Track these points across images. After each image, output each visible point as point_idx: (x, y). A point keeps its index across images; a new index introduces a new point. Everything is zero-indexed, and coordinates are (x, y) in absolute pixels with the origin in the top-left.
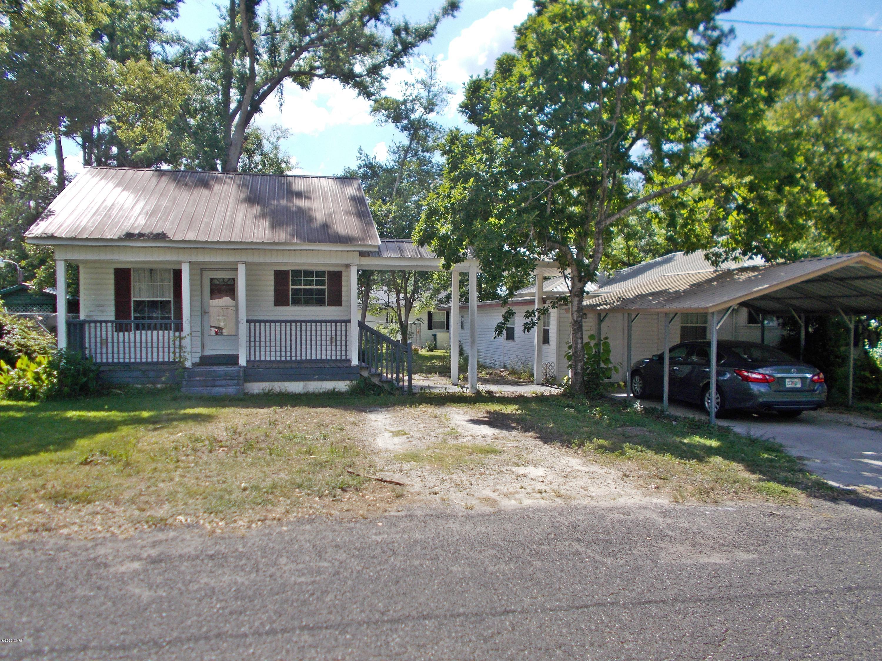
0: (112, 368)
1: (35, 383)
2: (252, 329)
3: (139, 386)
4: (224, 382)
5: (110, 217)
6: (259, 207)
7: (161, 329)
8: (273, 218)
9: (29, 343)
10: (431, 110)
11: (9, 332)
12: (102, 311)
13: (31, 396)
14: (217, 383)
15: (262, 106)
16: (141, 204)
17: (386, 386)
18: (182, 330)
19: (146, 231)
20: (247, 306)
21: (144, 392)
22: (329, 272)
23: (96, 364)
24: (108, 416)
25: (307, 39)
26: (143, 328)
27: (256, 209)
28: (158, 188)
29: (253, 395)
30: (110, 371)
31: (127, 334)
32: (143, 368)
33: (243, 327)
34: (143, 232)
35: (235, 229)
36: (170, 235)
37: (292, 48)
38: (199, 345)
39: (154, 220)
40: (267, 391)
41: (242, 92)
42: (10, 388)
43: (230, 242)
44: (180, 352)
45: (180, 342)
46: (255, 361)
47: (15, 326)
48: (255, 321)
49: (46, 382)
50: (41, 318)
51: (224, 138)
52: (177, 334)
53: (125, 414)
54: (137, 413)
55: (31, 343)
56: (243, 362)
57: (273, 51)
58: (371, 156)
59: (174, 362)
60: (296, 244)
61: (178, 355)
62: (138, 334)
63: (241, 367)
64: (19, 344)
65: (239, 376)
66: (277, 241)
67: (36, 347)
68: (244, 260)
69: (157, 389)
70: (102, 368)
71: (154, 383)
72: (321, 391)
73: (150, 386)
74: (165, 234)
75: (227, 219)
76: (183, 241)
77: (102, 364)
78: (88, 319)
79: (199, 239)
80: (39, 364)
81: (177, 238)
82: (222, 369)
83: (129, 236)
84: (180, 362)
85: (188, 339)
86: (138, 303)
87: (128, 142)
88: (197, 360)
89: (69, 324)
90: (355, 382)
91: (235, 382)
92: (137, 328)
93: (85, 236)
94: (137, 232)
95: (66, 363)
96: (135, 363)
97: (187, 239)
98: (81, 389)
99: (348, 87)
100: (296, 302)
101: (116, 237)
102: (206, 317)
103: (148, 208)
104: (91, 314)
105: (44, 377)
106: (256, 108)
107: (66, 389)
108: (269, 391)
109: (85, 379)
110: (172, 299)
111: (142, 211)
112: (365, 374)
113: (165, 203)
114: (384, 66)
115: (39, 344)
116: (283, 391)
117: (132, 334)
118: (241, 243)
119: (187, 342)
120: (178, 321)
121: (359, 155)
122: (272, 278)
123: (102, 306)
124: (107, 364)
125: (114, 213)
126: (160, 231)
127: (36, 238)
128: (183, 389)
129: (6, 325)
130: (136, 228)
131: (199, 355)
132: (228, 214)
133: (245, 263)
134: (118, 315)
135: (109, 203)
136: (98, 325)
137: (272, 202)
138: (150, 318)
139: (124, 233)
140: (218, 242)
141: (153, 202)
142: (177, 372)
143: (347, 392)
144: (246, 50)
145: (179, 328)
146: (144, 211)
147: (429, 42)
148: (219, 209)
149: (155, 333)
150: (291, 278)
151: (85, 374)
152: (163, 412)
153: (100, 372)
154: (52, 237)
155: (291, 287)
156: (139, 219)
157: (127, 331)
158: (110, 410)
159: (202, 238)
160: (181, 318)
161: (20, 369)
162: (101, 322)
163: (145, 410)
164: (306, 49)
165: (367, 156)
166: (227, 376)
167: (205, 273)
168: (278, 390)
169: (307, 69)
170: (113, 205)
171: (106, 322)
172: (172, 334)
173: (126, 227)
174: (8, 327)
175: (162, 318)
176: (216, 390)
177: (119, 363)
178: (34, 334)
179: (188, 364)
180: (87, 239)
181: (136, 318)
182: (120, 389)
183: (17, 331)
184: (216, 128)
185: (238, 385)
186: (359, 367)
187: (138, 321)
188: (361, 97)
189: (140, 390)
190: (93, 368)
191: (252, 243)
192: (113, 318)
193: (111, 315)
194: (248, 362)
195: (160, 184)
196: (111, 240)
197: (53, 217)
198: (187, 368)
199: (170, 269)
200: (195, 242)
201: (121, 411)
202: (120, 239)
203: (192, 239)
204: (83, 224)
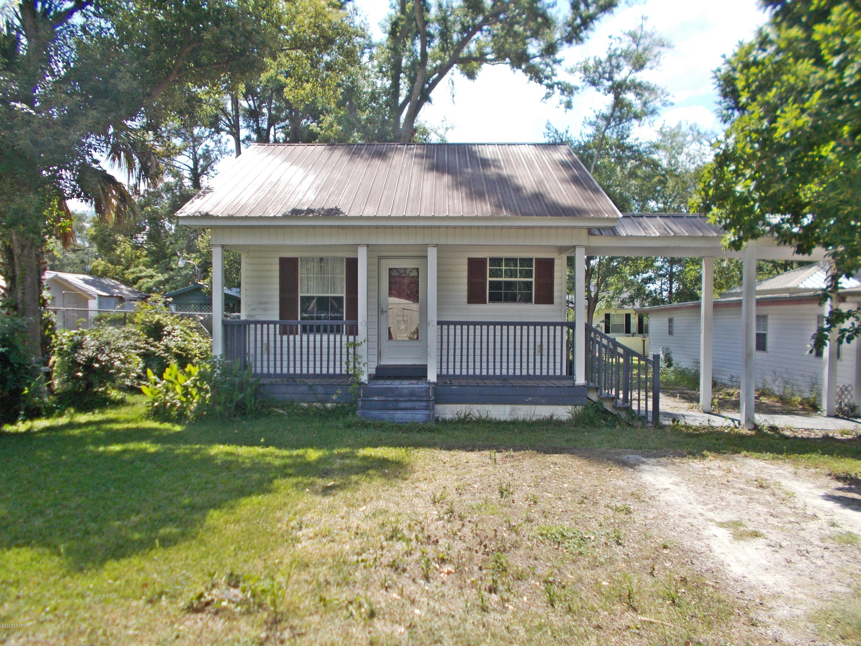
0: (274, 380)
1: (184, 399)
2: (445, 332)
3: (305, 405)
4: (408, 405)
5: (275, 193)
6: (450, 177)
7: (332, 331)
8: (470, 189)
9: (189, 347)
10: (642, 67)
11: (169, 333)
12: (265, 310)
13: (178, 415)
14: (402, 405)
15: (431, 95)
16: (311, 177)
17: (623, 414)
18: (357, 334)
19: (316, 207)
20: (439, 303)
21: (311, 414)
22: (537, 259)
23: (255, 375)
24: (264, 455)
25: (480, 18)
26: (311, 331)
27: (447, 179)
28: (330, 161)
29: (445, 422)
30: (271, 384)
31: (291, 337)
32: (310, 382)
33: (433, 331)
34: (312, 208)
35: (424, 202)
36: (345, 210)
37: (465, 29)
38: (375, 352)
39: (325, 195)
40: (462, 416)
41: (412, 80)
42: (156, 404)
43: (419, 218)
44: (354, 362)
45: (354, 348)
46: (448, 376)
47: (176, 327)
48: (448, 323)
49: (197, 397)
50: (202, 318)
51: (393, 131)
52: (351, 338)
53: (285, 452)
54: (301, 452)
55: (192, 346)
56: (432, 377)
57: (445, 35)
58: (561, 131)
59: (348, 375)
60: (505, 218)
61: (351, 365)
62: (305, 337)
63: (430, 383)
64: (179, 348)
65: (428, 396)
66: (480, 215)
67: (197, 352)
68: (436, 242)
69: (326, 409)
70: (263, 381)
71: (323, 402)
72: (534, 419)
73: (318, 405)
74: (338, 210)
75: (412, 190)
76: (361, 218)
77: (262, 375)
78: (250, 319)
79: (380, 214)
80: (189, 374)
81: (353, 214)
82: (405, 385)
83: (296, 213)
84: (355, 375)
85: (364, 346)
86: (306, 300)
87: (297, 102)
88: (373, 371)
89: (226, 325)
90: (579, 408)
91: (424, 404)
92: (304, 330)
93: (244, 215)
94: (305, 208)
95: (221, 375)
96: (301, 375)
97: (365, 214)
98: (237, 407)
99: (519, 72)
100: (495, 298)
101: (280, 215)
102: (383, 317)
103: (318, 182)
104: (253, 313)
105: (194, 392)
106: (425, 97)
107: (218, 408)
108: (466, 417)
109: (241, 396)
110: (344, 295)
111: (311, 185)
112: (594, 397)
113: (337, 176)
114: (561, 44)
115: (200, 348)
116: (484, 417)
117: (298, 337)
118: (433, 218)
119: (362, 350)
120: (352, 322)
121: (547, 131)
122: (465, 268)
123: (266, 303)
124: (269, 375)
125: (280, 188)
126: (333, 206)
127: (188, 217)
128: (359, 413)
129: (167, 325)
130: (304, 204)
131: (375, 365)
132: (413, 185)
133: (437, 246)
134: (283, 315)
135: (274, 179)
136: (259, 326)
137: (466, 170)
138: (319, 318)
139: (289, 210)
140: (404, 218)
141: (325, 175)
142: (350, 389)
143: (569, 422)
144: (418, 32)
145: (353, 331)
146: (315, 185)
147: (612, 12)
148: (401, 181)
149: (325, 337)
150: (488, 268)
151: (242, 389)
152: (335, 452)
153: (260, 386)
154: (207, 216)
155: (489, 279)
156: (308, 194)
157: (292, 333)
158: (266, 445)
159: (384, 213)
160: (356, 318)
161: (169, 381)
162: (262, 323)
163: (311, 445)
164: (478, 28)
165: (556, 132)
166: (412, 395)
167: (384, 262)
168: (477, 415)
169: (477, 55)
170: (279, 180)
171: (268, 323)
172: (344, 338)
173: (293, 203)
174: (168, 328)
175: (332, 318)
176: (399, 415)
177: (282, 375)
178: (196, 336)
179: (364, 378)
180: (246, 218)
181: (303, 318)
182: (282, 407)
183: (177, 332)
184: (384, 120)
185: (427, 408)
186: (586, 388)
187: (306, 322)
188: (533, 82)
189: (306, 410)
190: (252, 380)
191: (447, 218)
192: (277, 319)
193: (275, 316)
194: (438, 376)
195: (332, 157)
196: (275, 217)
197: (210, 194)
198: (362, 383)
199: (342, 259)
200: (375, 218)
201: (280, 446)
202: (285, 217)
203: (372, 214)
204: (243, 202)
